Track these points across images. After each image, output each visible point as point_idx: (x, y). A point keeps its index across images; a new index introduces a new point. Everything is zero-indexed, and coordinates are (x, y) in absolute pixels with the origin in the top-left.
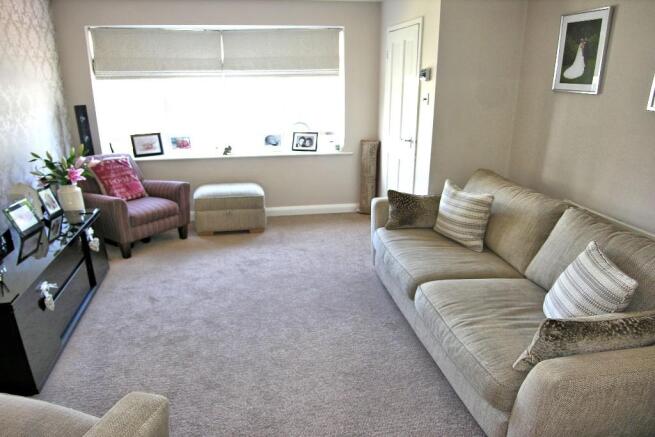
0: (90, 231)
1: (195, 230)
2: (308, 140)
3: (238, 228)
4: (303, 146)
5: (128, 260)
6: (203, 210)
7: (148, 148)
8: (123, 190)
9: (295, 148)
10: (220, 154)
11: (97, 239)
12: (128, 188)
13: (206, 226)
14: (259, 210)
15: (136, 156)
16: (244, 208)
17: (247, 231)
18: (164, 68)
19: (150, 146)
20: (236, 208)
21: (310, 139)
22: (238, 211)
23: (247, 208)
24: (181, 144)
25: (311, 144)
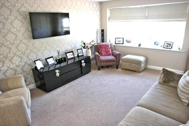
0: (83, 61)
1: (120, 67)
2: (169, 45)
3: (132, 70)
4: (167, 46)
5: (99, 71)
6: (123, 62)
7: (119, 42)
8: (105, 52)
9: (164, 47)
10: (137, 46)
11: (85, 64)
12: (106, 52)
13: (124, 67)
14: (139, 65)
15: (115, 44)
16: (135, 64)
17: (135, 71)
18: (127, 19)
19: (120, 41)
20: (133, 63)
21: (170, 44)
22: (133, 64)
23: (136, 64)
24: (128, 42)
25: (170, 46)
